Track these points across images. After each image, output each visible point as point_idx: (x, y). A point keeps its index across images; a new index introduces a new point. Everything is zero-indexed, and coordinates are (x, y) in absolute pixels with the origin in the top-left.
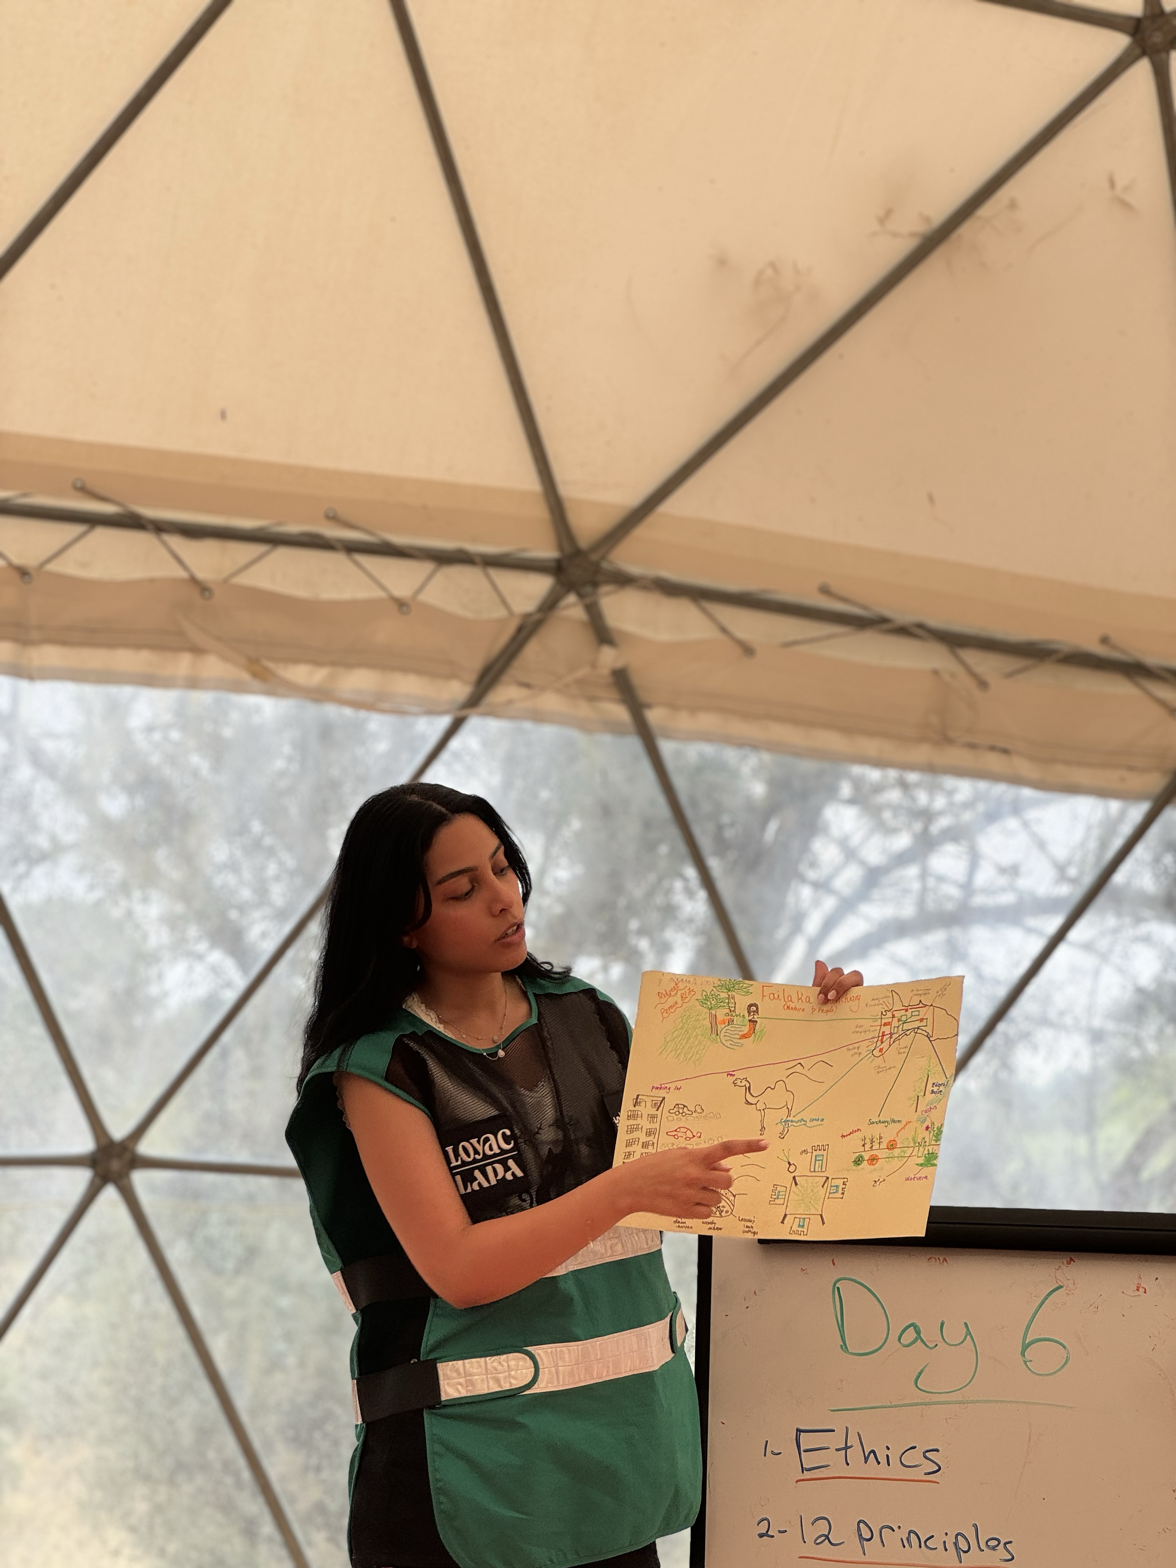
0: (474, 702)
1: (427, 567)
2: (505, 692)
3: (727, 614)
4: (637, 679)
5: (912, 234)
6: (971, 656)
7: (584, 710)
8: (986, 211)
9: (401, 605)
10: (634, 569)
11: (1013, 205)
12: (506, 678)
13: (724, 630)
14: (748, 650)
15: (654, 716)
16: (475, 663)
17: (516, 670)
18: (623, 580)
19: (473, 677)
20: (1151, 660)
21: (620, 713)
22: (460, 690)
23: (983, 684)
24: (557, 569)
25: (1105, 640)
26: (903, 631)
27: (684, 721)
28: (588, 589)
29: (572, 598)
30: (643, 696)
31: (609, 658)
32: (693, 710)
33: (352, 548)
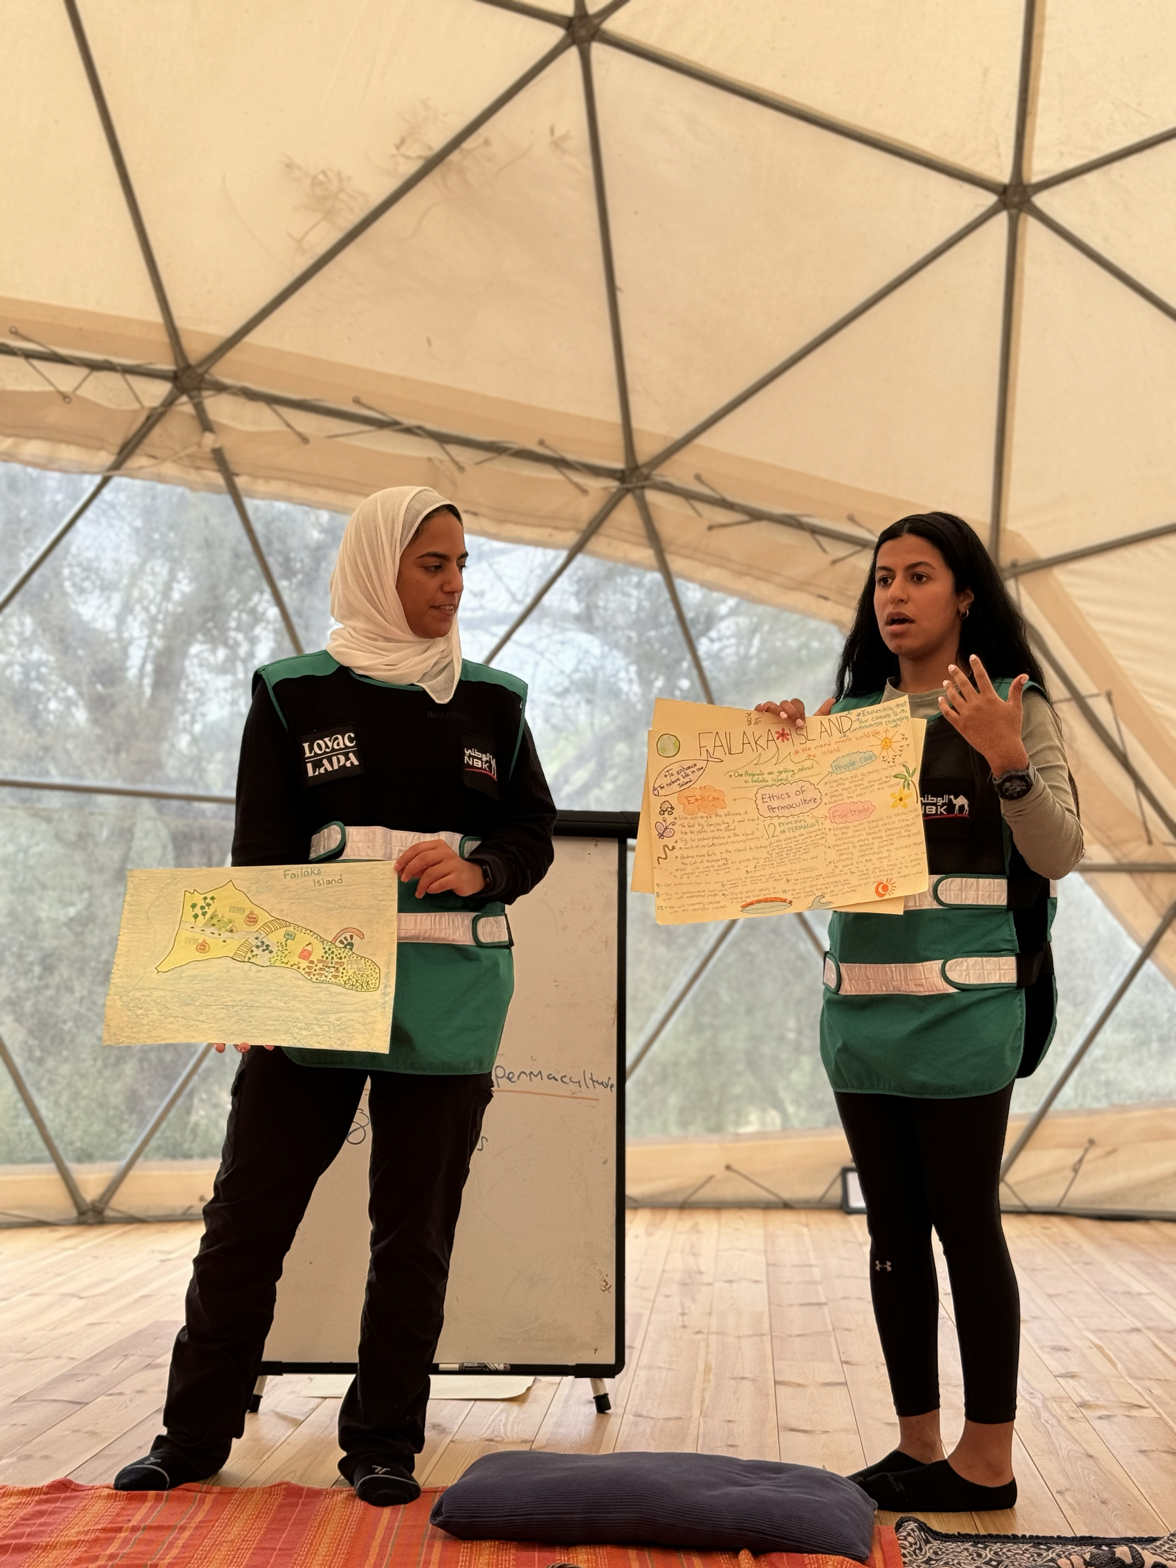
0: (117, 466)
1: (84, 371)
2: (138, 461)
3: (290, 414)
4: (229, 456)
5: (419, 157)
6: (453, 449)
7: (193, 475)
8: (468, 144)
9: (65, 397)
10: (228, 381)
11: (487, 142)
12: (138, 451)
13: (288, 425)
14: (305, 440)
15: (241, 482)
16: (117, 440)
17: (145, 446)
18: (220, 388)
19: (116, 449)
20: (570, 457)
21: (218, 479)
22: (106, 458)
23: (461, 469)
24: (173, 377)
25: (541, 443)
26: (409, 430)
27: (261, 486)
28: (195, 393)
29: (184, 399)
30: (234, 468)
31: (209, 440)
32: (267, 479)
33: (28, 355)
